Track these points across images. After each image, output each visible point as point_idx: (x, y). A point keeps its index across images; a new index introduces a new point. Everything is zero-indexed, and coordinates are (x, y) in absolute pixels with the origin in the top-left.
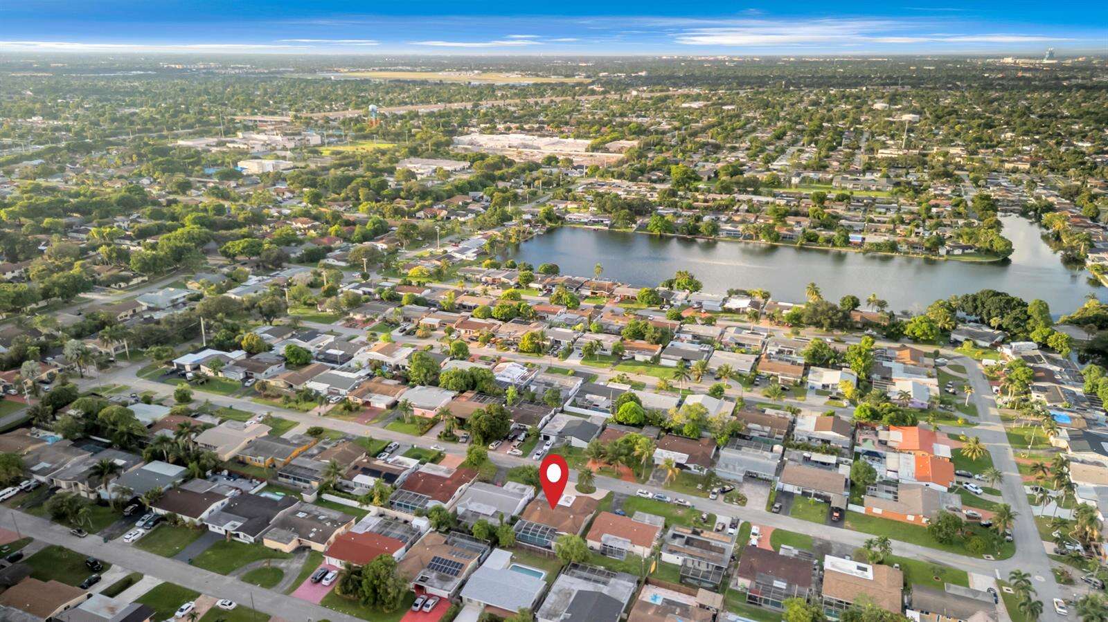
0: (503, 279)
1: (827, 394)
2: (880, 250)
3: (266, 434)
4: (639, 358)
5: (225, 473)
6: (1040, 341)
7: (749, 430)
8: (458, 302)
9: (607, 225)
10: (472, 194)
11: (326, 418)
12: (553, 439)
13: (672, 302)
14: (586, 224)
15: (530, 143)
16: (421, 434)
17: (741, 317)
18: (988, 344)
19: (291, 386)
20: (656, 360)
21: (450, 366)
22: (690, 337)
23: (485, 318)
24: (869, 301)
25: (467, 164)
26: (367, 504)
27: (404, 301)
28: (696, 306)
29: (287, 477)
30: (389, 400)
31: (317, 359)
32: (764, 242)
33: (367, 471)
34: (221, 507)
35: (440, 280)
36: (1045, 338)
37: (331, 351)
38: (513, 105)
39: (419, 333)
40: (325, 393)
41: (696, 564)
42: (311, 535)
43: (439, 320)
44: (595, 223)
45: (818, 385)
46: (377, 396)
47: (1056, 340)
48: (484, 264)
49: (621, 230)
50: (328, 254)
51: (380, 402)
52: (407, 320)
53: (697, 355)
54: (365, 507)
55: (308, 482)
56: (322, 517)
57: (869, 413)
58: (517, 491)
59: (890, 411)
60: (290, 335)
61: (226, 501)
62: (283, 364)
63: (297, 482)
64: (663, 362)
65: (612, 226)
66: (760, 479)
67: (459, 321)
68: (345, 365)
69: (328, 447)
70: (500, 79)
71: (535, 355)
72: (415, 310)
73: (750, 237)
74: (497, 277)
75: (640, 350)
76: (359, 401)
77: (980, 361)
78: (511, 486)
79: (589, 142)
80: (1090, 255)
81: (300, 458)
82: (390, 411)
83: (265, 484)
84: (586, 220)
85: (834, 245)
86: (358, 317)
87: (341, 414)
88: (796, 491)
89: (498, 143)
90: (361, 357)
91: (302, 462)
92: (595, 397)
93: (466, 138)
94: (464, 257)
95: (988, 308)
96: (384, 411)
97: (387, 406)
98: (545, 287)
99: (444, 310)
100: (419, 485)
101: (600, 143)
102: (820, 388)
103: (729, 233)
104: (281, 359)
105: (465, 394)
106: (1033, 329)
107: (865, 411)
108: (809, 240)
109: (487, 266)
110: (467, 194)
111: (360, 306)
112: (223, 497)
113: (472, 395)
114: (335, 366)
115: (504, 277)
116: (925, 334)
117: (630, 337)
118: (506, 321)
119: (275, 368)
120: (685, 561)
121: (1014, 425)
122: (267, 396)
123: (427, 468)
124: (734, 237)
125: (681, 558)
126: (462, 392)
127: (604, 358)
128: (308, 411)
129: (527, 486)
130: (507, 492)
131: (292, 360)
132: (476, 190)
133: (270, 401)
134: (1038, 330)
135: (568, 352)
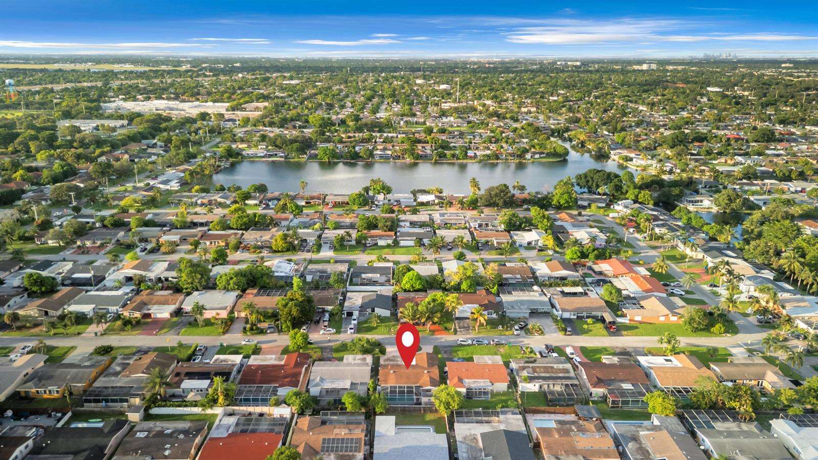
0: (219, 200)
1: (534, 248)
2: (490, 159)
3: (42, 364)
4: (381, 243)
5: (9, 413)
6: (634, 198)
7: (506, 279)
8: (189, 220)
9: (281, 157)
10: (144, 142)
11: (105, 337)
12: (356, 314)
13: (376, 203)
14: (263, 157)
15: (175, 106)
16: (224, 333)
17: (432, 208)
18: (604, 205)
19: (46, 313)
20: (396, 244)
21: (218, 271)
22: (408, 224)
23: (224, 230)
24: (514, 187)
25: (125, 122)
26: (211, 407)
27: (133, 225)
28: (395, 203)
29: (98, 401)
30: (172, 308)
31: (63, 285)
32: (409, 160)
33: (191, 375)
34: (26, 452)
35: (156, 207)
36: (637, 196)
37: (76, 276)
38: (141, 83)
39: (163, 249)
40: (91, 314)
41: (551, 386)
42: (167, 453)
43: (179, 237)
44: (270, 156)
45: (525, 243)
46: (155, 307)
47: (644, 196)
48: (193, 190)
49: (296, 160)
50: (23, 196)
51: (163, 313)
52: (145, 240)
53: (425, 235)
54: (209, 411)
55: (127, 401)
56: (169, 431)
57: (579, 255)
58: (360, 362)
59: (594, 250)
60: (17, 268)
61: (30, 442)
62: (26, 295)
63: (110, 404)
64: (402, 243)
65: (286, 157)
66: (542, 313)
67: (200, 235)
68: (100, 285)
69: (131, 362)
70: (117, 67)
71: (291, 252)
72: (151, 231)
73: (398, 157)
74: (212, 198)
75: (381, 237)
76: (137, 315)
77: (608, 215)
78: (349, 358)
79: (228, 104)
80: (612, 152)
81: (102, 379)
82: (175, 319)
83: (69, 414)
84: (262, 155)
85: (458, 159)
86: (88, 244)
87: (122, 330)
88: (572, 317)
89: (144, 107)
90: (113, 276)
91: (104, 382)
92: (370, 275)
93: (113, 105)
94: (168, 187)
95: (596, 181)
96: (168, 320)
97: (171, 315)
98: (261, 202)
99: (177, 228)
100: (259, 378)
101: (237, 105)
102: (526, 245)
103: (381, 157)
104: (20, 290)
105: (248, 291)
106: (627, 192)
107: (576, 253)
108: (440, 157)
109: (197, 191)
110: (140, 142)
111: (86, 234)
112: (24, 439)
113: (255, 291)
114: (89, 288)
115: (221, 197)
116: (567, 202)
117: (365, 229)
118: (246, 229)
119: (17, 299)
120: (541, 387)
121: (662, 250)
122: (19, 328)
123: (254, 361)
124: (386, 158)
125: (537, 385)
126: (244, 291)
127: (352, 248)
128: (79, 334)
129: (365, 356)
130: (349, 364)
131: (34, 289)
132: (147, 138)
133: (25, 332)
134: (630, 192)
135: (319, 247)
